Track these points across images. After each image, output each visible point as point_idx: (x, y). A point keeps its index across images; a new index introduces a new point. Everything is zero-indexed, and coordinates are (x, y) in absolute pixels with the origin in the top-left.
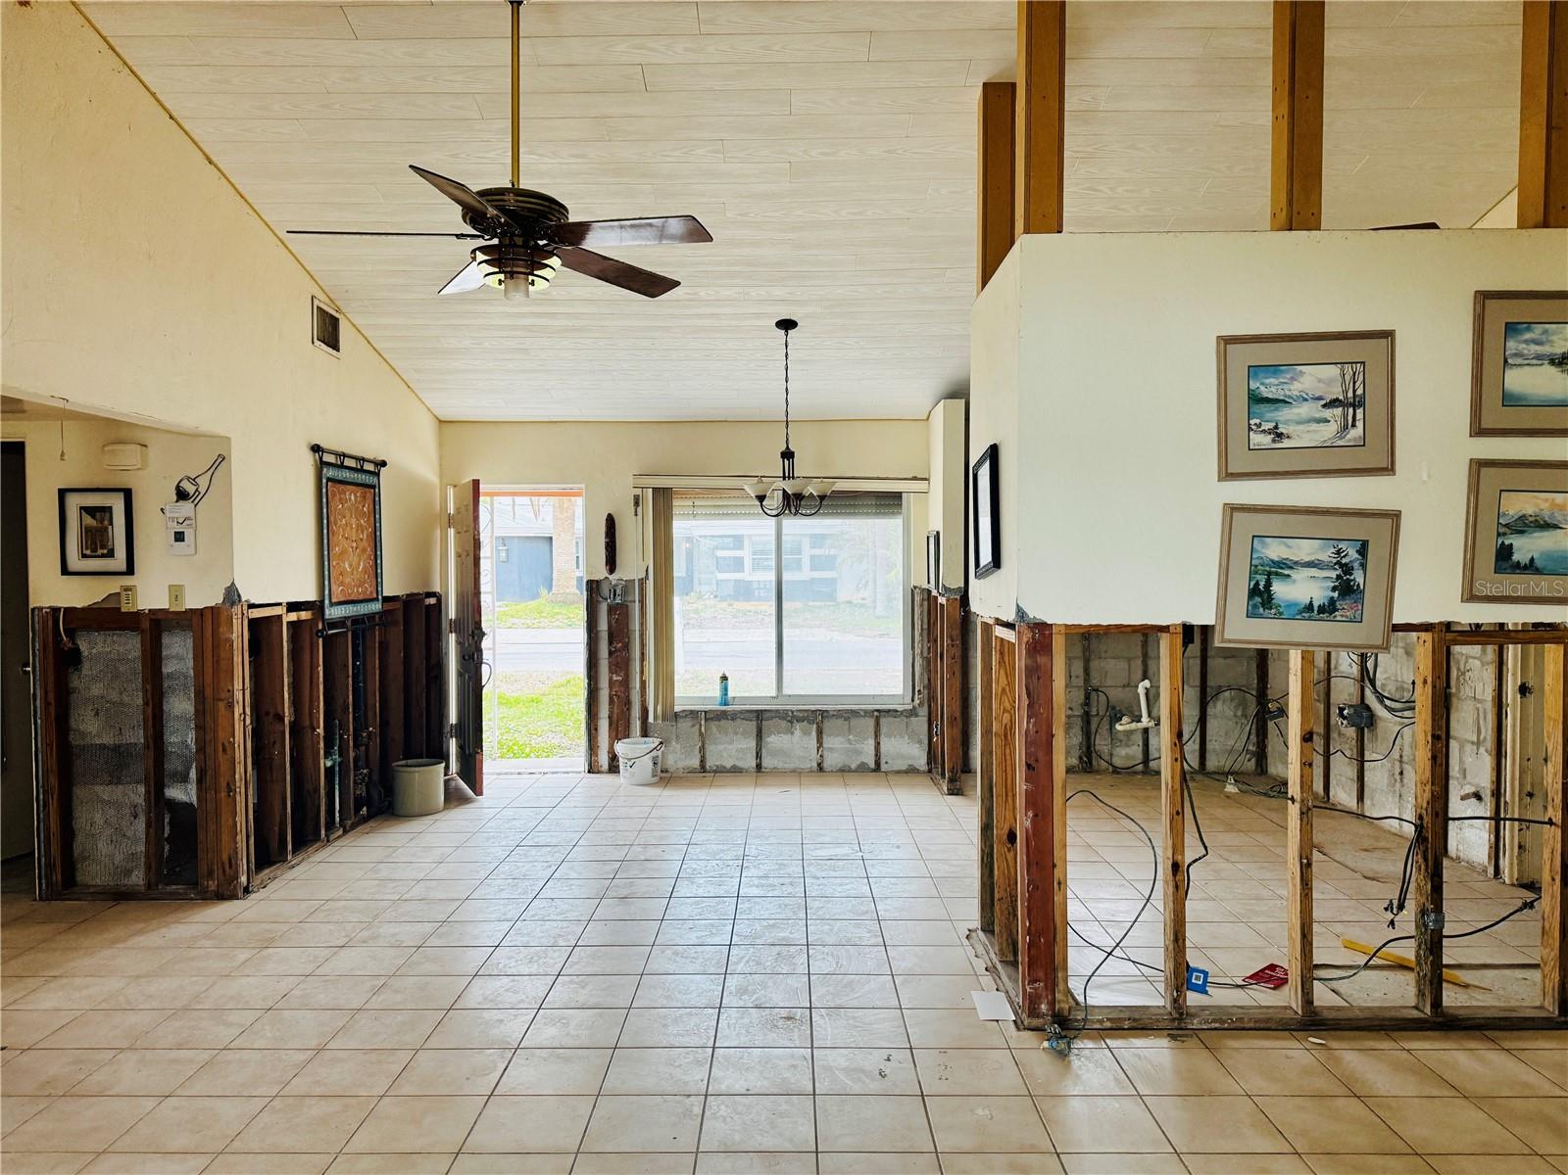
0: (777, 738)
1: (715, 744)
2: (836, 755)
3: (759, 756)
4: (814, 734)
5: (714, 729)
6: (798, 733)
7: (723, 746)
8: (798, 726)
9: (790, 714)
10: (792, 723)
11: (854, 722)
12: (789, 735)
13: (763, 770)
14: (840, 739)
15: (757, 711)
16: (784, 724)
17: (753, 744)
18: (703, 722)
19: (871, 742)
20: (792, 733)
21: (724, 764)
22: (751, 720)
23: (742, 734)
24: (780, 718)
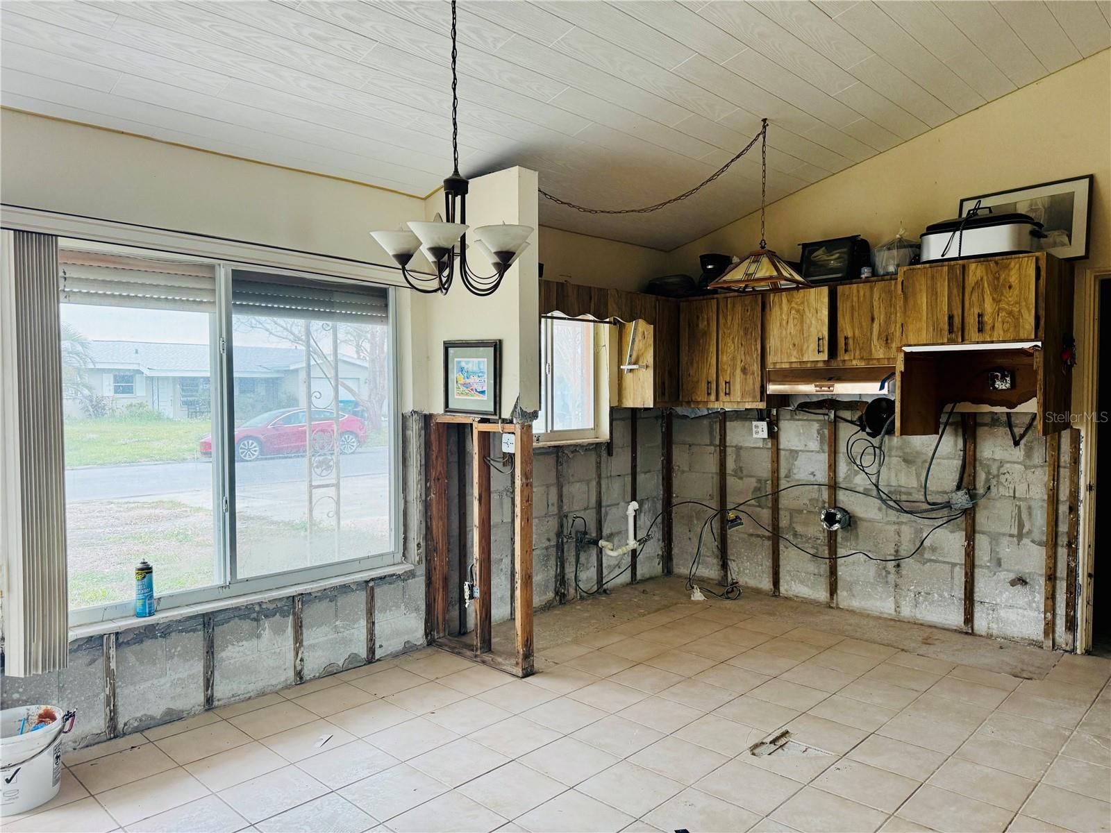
0: (237, 649)
1: (133, 684)
2: (320, 653)
3: (208, 684)
4: (290, 631)
5: (132, 659)
6: (267, 634)
7: (148, 684)
8: (266, 624)
9: (257, 608)
10: (257, 620)
11: (341, 601)
12: (255, 641)
13: (216, 703)
14: (325, 629)
15: (203, 615)
16: (246, 625)
17: (198, 667)
18: (113, 652)
19: (363, 623)
20: (259, 637)
21: (149, 713)
22: (194, 631)
23: (179, 656)
24: (241, 617)
